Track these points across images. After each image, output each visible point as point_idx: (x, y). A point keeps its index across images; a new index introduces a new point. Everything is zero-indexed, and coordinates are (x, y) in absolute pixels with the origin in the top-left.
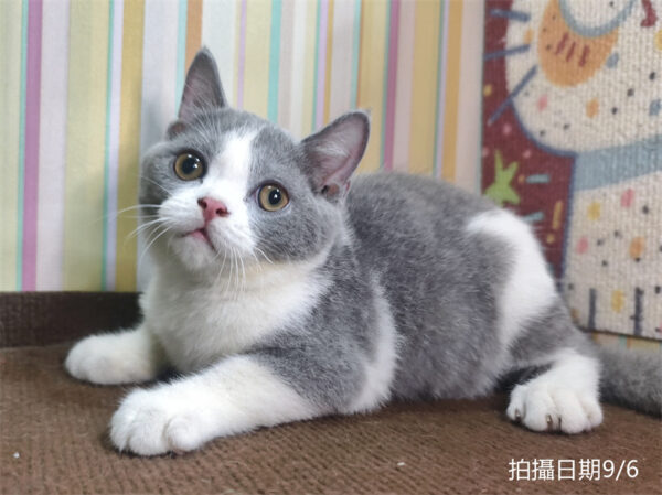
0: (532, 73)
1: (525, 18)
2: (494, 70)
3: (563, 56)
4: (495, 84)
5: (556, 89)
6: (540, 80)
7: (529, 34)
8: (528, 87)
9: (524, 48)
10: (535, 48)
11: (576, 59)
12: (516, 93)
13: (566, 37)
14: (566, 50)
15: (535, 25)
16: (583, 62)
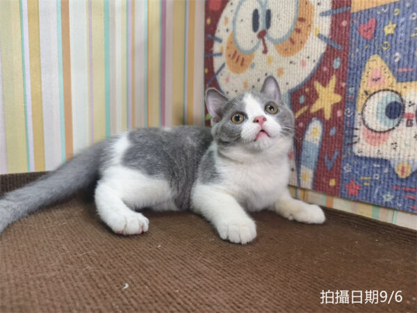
0: (223, 66)
1: (220, 41)
2: (208, 62)
3: (235, 60)
4: (209, 69)
5: (233, 75)
6: (226, 70)
7: (222, 48)
8: (222, 72)
9: (220, 54)
10: (224, 54)
11: (240, 62)
12: (217, 74)
13: (236, 52)
14: (236, 58)
15: (224, 44)
16: (242, 64)
